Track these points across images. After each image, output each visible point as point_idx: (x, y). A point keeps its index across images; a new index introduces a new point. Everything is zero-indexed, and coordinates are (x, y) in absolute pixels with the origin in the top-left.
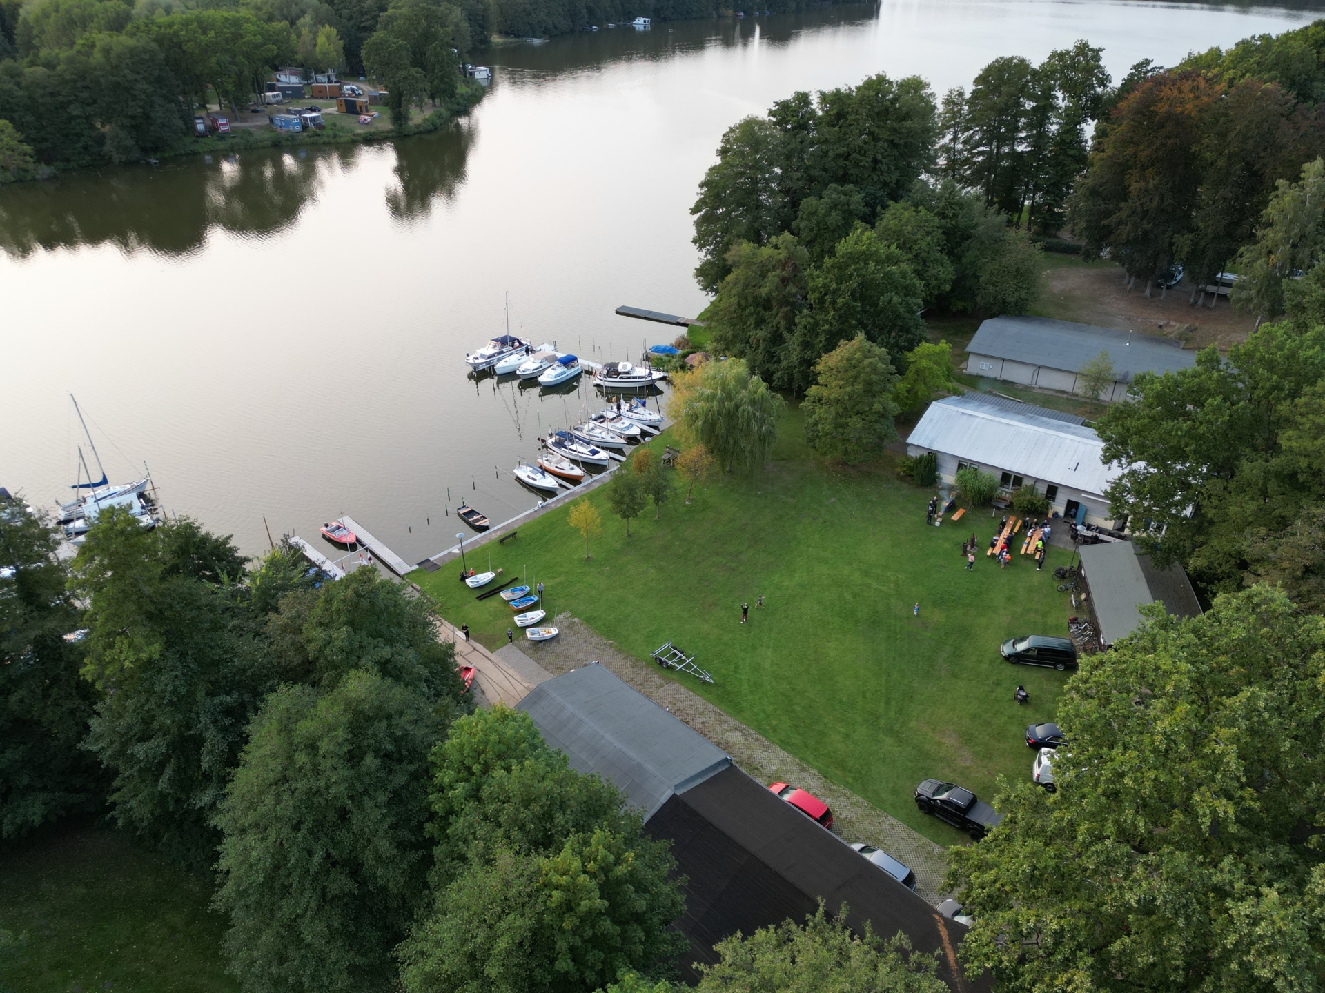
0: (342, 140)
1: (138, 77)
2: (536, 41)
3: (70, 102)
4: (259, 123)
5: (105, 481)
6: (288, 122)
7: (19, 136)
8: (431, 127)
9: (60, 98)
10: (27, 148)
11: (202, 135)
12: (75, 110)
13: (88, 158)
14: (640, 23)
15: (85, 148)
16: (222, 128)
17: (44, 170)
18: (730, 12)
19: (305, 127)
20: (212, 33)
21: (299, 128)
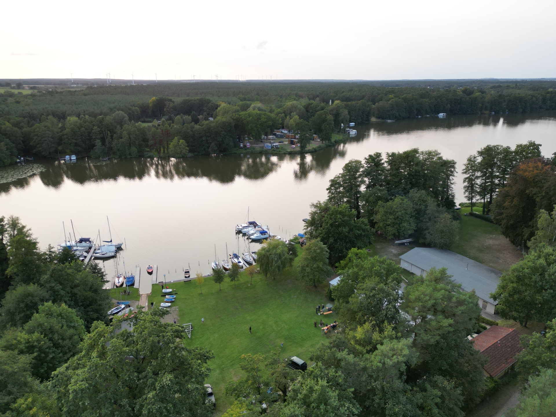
0: (281, 153)
1: (223, 130)
2: (389, 121)
3: (203, 136)
4: (261, 146)
5: (111, 241)
6: (267, 146)
7: (187, 145)
8: (314, 151)
9: (201, 135)
10: (187, 148)
11: (241, 148)
12: (204, 138)
13: (204, 152)
14: (441, 115)
15: (204, 149)
16: (248, 146)
17: (190, 155)
18: (487, 112)
19: (272, 147)
20: (251, 118)
21: (270, 148)
